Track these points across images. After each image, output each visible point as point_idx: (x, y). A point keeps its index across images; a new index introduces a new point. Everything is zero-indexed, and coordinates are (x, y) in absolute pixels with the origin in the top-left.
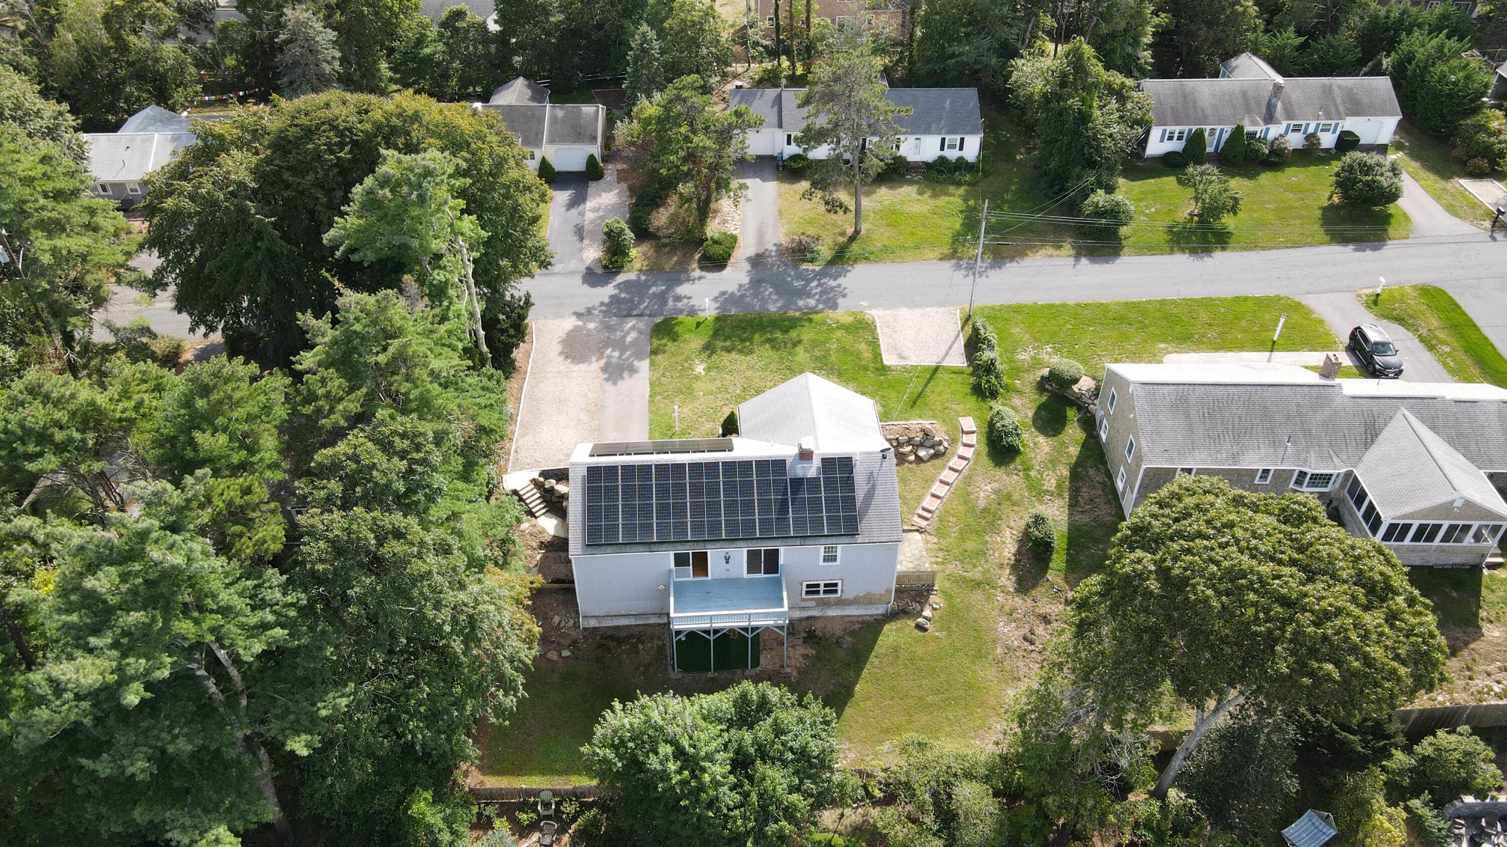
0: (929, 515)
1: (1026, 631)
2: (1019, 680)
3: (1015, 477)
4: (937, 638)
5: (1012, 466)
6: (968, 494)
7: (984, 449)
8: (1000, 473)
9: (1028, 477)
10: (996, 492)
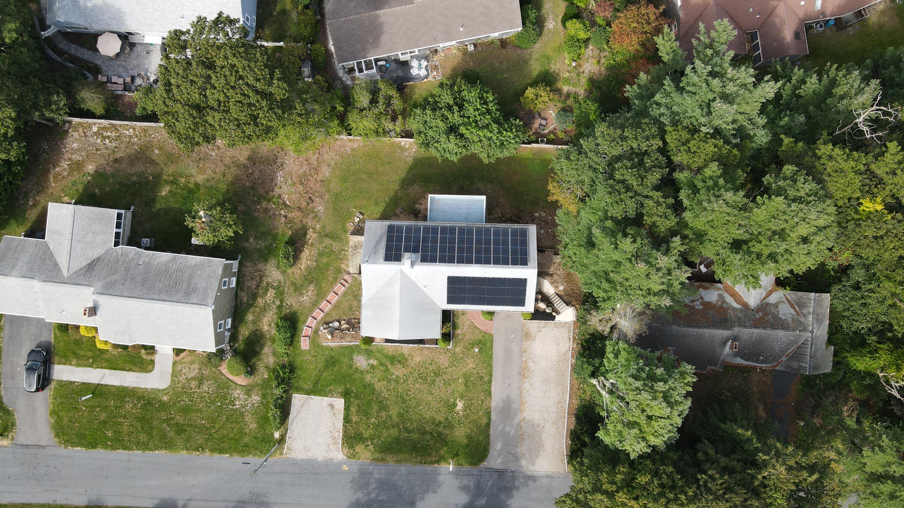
0: (342, 281)
1: (311, 205)
2: (321, 181)
3: (288, 303)
4: (355, 208)
5: (288, 311)
6: (317, 295)
7: (300, 325)
8: (296, 306)
9: (282, 301)
10: (302, 294)
